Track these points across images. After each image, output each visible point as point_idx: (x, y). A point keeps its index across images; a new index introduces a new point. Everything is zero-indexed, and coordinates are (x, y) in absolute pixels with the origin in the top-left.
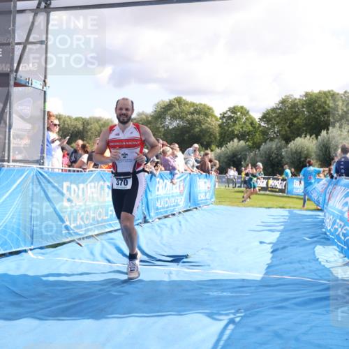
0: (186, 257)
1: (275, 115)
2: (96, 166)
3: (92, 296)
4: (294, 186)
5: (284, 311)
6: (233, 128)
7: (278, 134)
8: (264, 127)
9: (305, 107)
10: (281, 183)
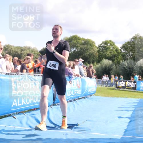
0: (77, 125)
4: (141, 85)
6: (105, 53)
7: (132, 56)
8: (123, 52)
10: (133, 84)
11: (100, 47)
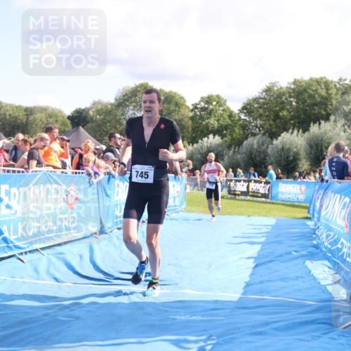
1: (257, 105)
2: (39, 164)
3: (35, 322)
4: (280, 190)
5: (263, 337)
6: (207, 121)
7: (261, 129)
8: (244, 120)
9: (293, 97)
10: (264, 187)
11: (196, 108)
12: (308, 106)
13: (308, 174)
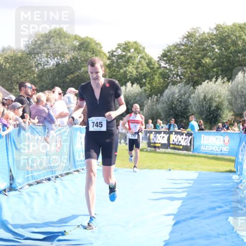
0: (63, 233)
1: (178, 52)
4: (202, 142)
6: (125, 69)
7: (182, 77)
8: (164, 67)
9: (215, 44)
10: (185, 139)
11: (113, 55)
12: (231, 53)
13: (232, 125)
